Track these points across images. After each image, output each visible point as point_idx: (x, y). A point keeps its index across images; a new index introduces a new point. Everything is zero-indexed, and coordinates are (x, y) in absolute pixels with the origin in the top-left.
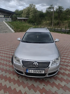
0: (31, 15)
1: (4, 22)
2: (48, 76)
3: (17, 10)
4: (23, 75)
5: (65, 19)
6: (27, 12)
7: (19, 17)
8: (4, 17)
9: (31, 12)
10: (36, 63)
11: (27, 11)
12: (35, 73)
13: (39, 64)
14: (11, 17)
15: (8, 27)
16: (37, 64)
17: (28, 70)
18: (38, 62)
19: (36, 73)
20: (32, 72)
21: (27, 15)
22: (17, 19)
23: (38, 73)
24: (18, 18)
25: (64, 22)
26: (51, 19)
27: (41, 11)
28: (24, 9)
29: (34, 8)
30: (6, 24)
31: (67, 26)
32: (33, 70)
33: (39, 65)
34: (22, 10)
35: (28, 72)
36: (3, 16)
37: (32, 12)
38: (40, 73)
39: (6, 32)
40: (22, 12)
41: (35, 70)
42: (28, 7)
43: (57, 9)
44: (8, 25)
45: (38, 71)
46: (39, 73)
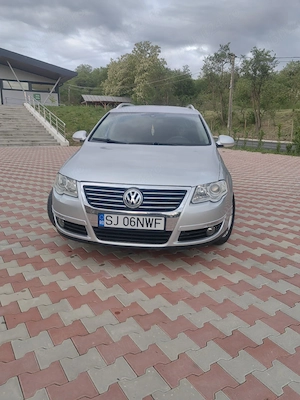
0: (142, 85)
1: (28, 106)
2: (176, 243)
3: (83, 67)
4: (88, 238)
5: (283, 103)
6: (126, 75)
7: (90, 93)
8: (30, 90)
9: (141, 73)
10: (136, 192)
11: (123, 71)
12: (129, 227)
13: (144, 195)
14: (56, 91)
15: (41, 127)
16: (140, 196)
17: (105, 215)
18: (142, 191)
19: (135, 227)
20: (121, 225)
21: (123, 84)
22: (82, 100)
23: (140, 227)
24: (87, 98)
25: (277, 113)
26: (225, 102)
27: (182, 70)
28: (114, 64)
29: (153, 58)
30: (37, 114)
31: (289, 129)
32: (121, 217)
33: (144, 200)
34: (105, 67)
35: (105, 223)
36: (25, 86)
37: (144, 75)
38: (149, 228)
39: (33, 143)
40: (103, 75)
41: (129, 217)
42: (131, 56)
43: (246, 62)
44: (42, 120)
45: (141, 218)
46: (145, 227)
